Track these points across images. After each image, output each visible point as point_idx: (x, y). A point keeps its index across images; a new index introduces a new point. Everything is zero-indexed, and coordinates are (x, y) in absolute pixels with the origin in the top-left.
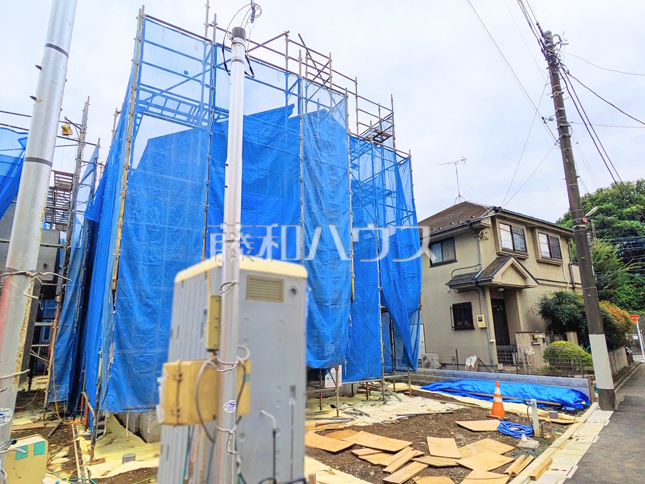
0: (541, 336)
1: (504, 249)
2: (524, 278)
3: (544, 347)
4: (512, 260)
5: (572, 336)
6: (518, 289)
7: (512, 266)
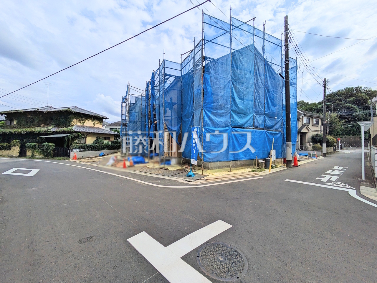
0: (312, 143)
1: (304, 123)
2: (309, 130)
3: (312, 146)
4: (306, 126)
5: (319, 144)
6: (306, 133)
7: (306, 128)
